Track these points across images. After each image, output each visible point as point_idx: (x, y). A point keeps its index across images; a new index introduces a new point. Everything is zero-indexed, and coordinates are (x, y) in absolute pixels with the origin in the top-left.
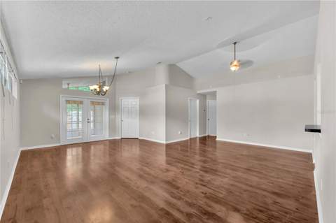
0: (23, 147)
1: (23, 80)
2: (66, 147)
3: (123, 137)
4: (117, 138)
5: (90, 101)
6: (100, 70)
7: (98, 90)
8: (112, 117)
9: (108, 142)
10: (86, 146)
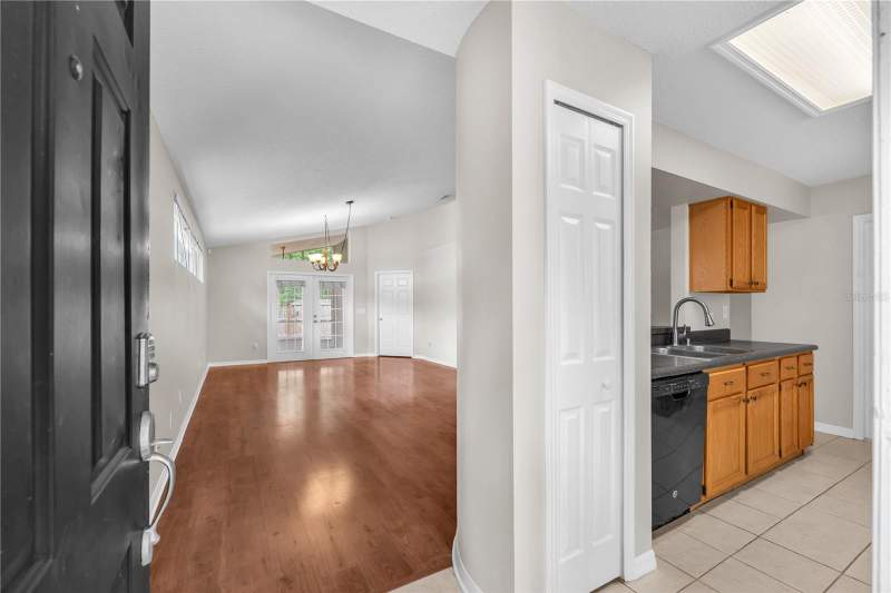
0: (212, 361)
1: (213, 249)
2: (277, 366)
3: (382, 354)
4: (370, 355)
5: (318, 279)
6: (326, 224)
7: (323, 261)
8: (361, 311)
9: (351, 361)
10: (311, 367)
